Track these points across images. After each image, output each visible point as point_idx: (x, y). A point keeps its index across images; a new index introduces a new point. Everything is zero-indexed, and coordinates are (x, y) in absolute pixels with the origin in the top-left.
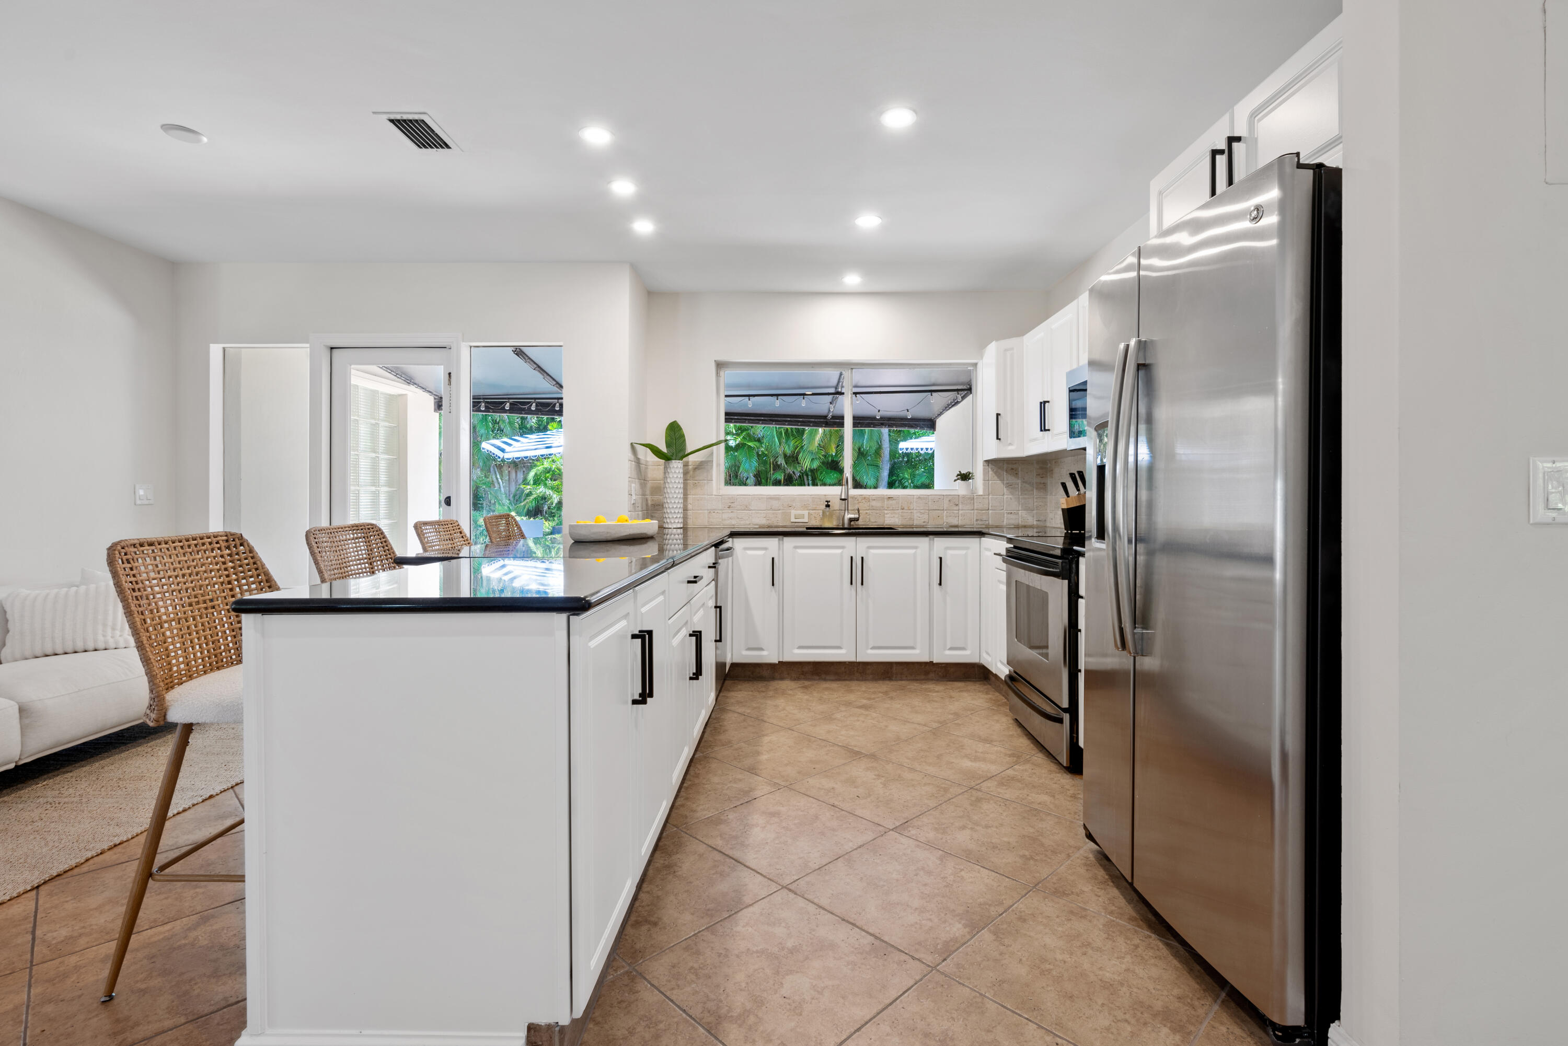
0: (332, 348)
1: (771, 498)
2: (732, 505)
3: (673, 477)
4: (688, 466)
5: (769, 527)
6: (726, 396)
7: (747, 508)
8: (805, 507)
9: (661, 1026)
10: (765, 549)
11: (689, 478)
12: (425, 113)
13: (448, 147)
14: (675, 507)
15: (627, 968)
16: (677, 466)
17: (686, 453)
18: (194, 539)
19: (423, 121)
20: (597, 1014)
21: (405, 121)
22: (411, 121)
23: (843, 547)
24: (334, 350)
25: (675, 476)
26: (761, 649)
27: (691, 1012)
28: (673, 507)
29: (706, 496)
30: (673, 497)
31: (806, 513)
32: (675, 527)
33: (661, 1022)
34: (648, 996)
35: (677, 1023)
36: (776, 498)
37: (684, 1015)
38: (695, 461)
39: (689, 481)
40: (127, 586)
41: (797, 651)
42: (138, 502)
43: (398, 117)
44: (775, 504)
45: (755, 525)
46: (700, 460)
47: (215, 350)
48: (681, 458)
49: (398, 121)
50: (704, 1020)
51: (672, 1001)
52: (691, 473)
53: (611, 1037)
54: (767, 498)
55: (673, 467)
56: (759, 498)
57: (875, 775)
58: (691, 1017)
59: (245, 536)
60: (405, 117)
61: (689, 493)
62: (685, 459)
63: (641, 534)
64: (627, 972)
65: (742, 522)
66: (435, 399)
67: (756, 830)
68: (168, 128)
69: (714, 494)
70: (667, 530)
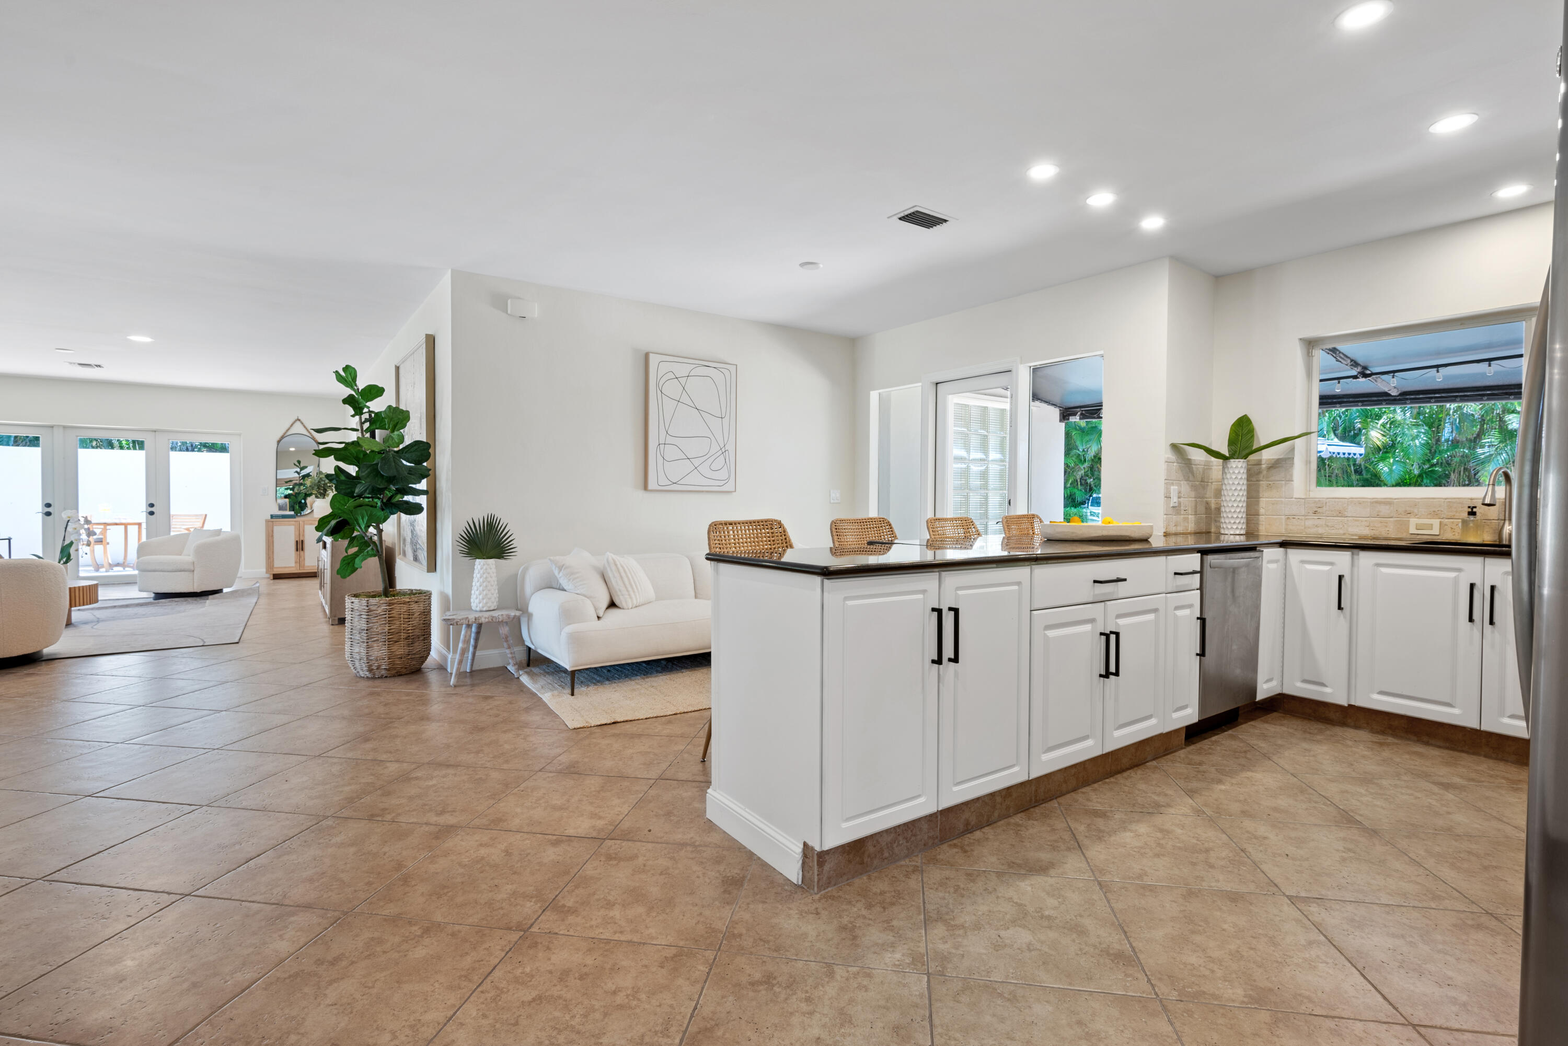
0: (937, 384)
1: (1377, 502)
2: (1319, 510)
3: (1231, 478)
4: (1261, 464)
5: (1374, 538)
6: (1321, 381)
7: (1340, 514)
8: (1435, 514)
9: (902, 901)
10: (1331, 564)
11: (1261, 478)
12: (916, 206)
13: (946, 221)
14: (1233, 511)
15: (918, 864)
16: (1238, 467)
17: (1254, 448)
18: (754, 523)
19: (917, 211)
20: (874, 875)
21: (907, 216)
22: (910, 214)
23: (1459, 570)
24: (939, 385)
25: (1234, 477)
26: (1323, 685)
27: (927, 906)
28: (1230, 512)
29: (1283, 499)
30: (1230, 500)
31: (1436, 523)
32: (1232, 533)
33: (903, 899)
34: (913, 883)
35: (912, 905)
36: (1388, 502)
37: (922, 904)
38: (1269, 459)
39: (1261, 482)
40: (713, 546)
41: (1376, 696)
42: (832, 501)
43: (902, 215)
44: (1384, 510)
45: (1353, 535)
46: (1276, 457)
47: (874, 396)
48: (1245, 457)
49: (903, 217)
50: (929, 914)
51: (923, 894)
52: (1265, 472)
53: (868, 889)
54: (1372, 503)
55: (1232, 467)
56: (1360, 502)
57: (1344, 848)
58: (924, 907)
59: (782, 522)
60: (906, 213)
61: (1261, 496)
62: (1251, 457)
63: (1121, 536)
64: (916, 866)
65: (1333, 532)
66: (1060, 410)
67: (1128, 834)
68: (803, 265)
69: (1294, 497)
70: (1223, 536)
